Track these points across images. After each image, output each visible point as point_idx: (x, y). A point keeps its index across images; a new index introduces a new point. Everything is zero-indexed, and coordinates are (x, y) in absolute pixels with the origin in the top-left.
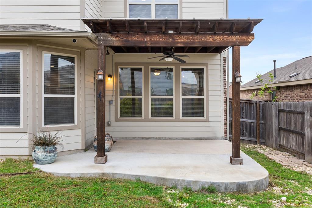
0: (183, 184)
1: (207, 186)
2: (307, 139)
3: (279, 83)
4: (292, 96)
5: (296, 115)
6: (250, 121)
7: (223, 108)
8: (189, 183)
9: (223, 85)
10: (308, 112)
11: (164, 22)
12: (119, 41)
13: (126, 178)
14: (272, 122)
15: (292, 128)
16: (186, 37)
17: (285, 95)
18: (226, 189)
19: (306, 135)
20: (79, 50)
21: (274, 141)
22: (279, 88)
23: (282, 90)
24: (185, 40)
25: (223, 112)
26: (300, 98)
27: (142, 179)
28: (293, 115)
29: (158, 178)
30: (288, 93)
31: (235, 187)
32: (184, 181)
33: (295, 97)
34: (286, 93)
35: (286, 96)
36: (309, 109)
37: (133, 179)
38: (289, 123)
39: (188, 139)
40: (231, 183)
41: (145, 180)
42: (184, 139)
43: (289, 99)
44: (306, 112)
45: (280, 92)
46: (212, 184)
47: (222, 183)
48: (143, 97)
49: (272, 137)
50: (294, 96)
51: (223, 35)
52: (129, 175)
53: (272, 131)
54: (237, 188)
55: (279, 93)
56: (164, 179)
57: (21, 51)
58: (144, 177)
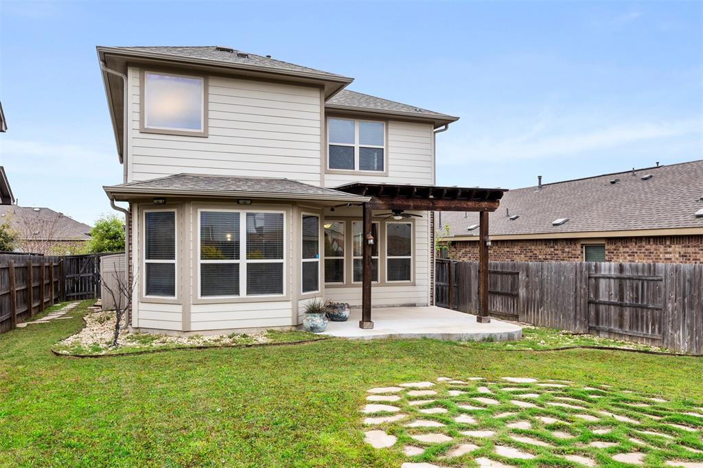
0: (466, 338)
1: (487, 337)
2: (521, 299)
3: (456, 236)
5: (504, 276)
6: (442, 283)
7: (430, 269)
8: (471, 335)
9: (430, 244)
10: (523, 272)
11: (431, 189)
12: (385, 204)
13: (412, 337)
14: (470, 285)
15: (499, 289)
16: (444, 202)
17: (463, 252)
18: (501, 338)
19: (521, 295)
20: (320, 209)
21: (474, 306)
22: (454, 243)
23: (458, 246)
24: (444, 205)
25: (430, 274)
27: (427, 337)
28: (499, 276)
29: (443, 335)
30: (468, 250)
31: (507, 336)
32: (467, 334)
34: (464, 249)
35: (465, 254)
36: (525, 269)
37: (419, 338)
38: (495, 284)
39: (393, 306)
40: (504, 333)
41: (431, 337)
42: (389, 306)
43: (470, 257)
44: (521, 273)
45: (455, 247)
46: (491, 335)
47: (498, 333)
48: (344, 258)
49: (470, 301)
51: (474, 201)
52: (415, 335)
53: (470, 294)
54: (508, 337)
55: (454, 249)
56: (449, 334)
57: (284, 212)
58: (430, 334)
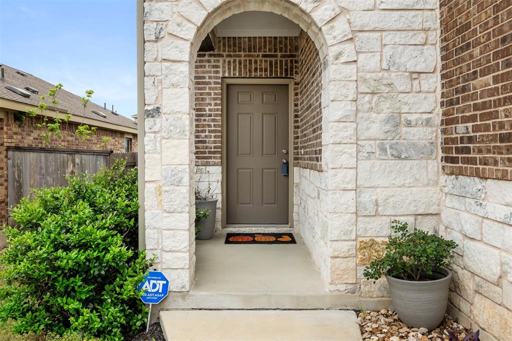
4: (53, 140)
17: (36, 136)
26: (68, 144)
33: (60, 141)
34: (38, 131)
50: (56, 140)
